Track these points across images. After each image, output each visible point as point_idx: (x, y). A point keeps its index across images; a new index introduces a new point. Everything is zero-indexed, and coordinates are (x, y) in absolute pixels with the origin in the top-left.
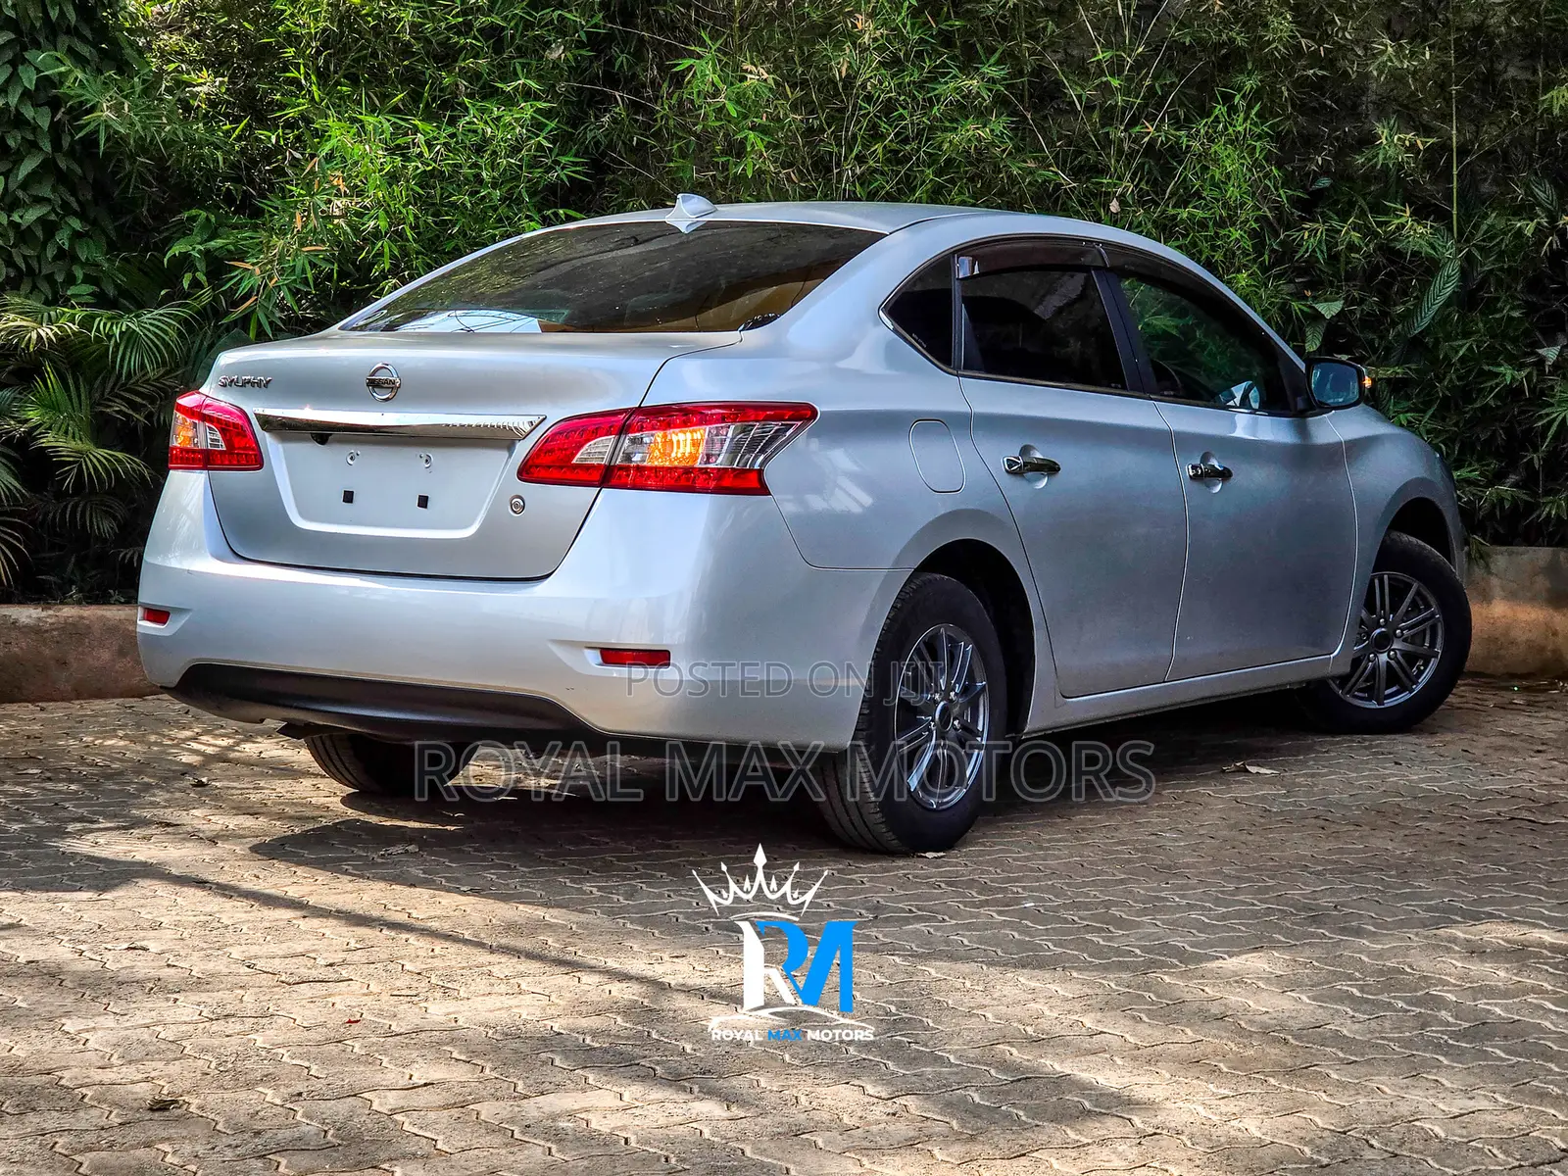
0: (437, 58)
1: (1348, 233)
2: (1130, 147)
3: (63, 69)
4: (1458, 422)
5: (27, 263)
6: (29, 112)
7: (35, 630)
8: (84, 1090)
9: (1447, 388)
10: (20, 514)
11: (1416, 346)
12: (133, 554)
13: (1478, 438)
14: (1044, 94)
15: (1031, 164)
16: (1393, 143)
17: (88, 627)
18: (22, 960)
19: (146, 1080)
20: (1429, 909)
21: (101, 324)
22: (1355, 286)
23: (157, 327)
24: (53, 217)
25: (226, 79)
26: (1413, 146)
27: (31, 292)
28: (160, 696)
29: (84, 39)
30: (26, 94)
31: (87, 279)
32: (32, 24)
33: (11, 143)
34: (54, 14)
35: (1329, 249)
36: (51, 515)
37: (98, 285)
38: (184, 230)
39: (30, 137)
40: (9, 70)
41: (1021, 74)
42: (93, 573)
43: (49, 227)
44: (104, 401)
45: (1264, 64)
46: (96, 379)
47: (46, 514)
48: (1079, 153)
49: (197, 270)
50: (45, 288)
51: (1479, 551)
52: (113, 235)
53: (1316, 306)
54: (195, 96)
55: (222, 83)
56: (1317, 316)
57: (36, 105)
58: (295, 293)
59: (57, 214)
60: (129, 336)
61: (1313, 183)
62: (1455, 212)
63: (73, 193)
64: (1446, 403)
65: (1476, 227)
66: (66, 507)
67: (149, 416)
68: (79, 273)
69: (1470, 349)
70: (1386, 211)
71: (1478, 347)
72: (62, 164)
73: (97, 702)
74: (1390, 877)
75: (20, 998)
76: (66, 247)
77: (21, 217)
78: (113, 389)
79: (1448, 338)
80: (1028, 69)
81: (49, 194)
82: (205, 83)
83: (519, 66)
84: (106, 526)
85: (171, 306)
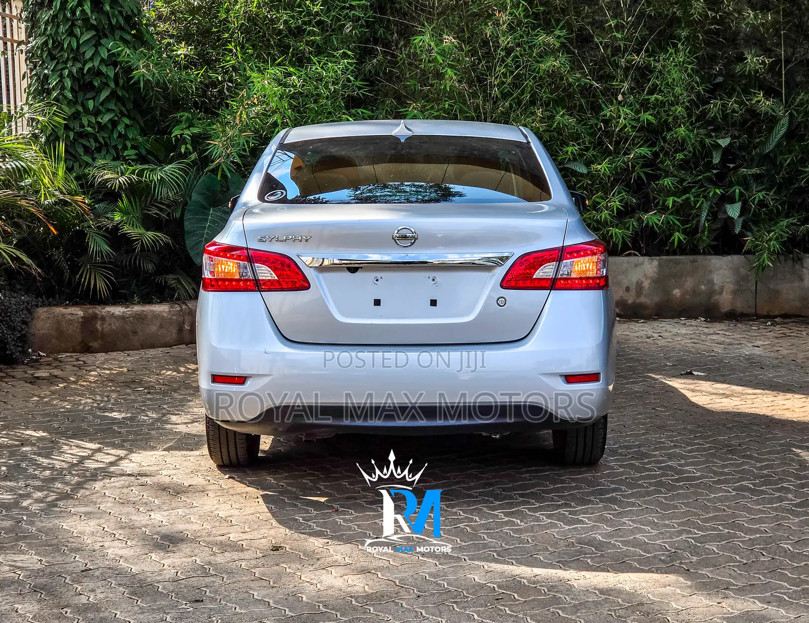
0: (295, 35)
1: (732, 104)
2: (625, 65)
3: (120, 49)
4: (787, 194)
5: (104, 140)
6: (104, 69)
7: (122, 318)
8: (242, 542)
9: (781, 178)
10: (110, 263)
11: (767, 159)
12: (162, 281)
13: (796, 202)
14: (584, 40)
15: (579, 76)
16: (753, 61)
17: (146, 315)
18: (186, 484)
19: (264, 538)
20: (781, 445)
21: (147, 174)
22: (736, 129)
23: (173, 175)
24: (116, 118)
25: (193, 47)
26: (763, 63)
27: (106, 154)
28: (179, 346)
29: (127, 32)
30: (102, 60)
31: (133, 147)
32: (103, 26)
33: (96, 84)
34: (114, 21)
35: (723, 112)
36: (124, 262)
37: (138, 150)
38: (177, 122)
39: (105, 81)
40: (94, 49)
41: (572, 32)
42: (143, 288)
43: (114, 123)
44: (147, 208)
45: (690, 24)
46: (142, 197)
47: (122, 262)
48: (601, 69)
49: (187, 143)
50: (113, 152)
51: (798, 257)
52: (142, 124)
53: (718, 141)
54: (178, 56)
55: (191, 49)
56: (718, 146)
57: (107, 65)
58: (240, 156)
59: (118, 117)
61: (714, 80)
62: (783, 92)
63: (124, 106)
64: (780, 186)
65: (794, 99)
66: (131, 258)
67: (168, 215)
68: (129, 144)
69: (792, 160)
70: (750, 93)
71: (796, 158)
72: (120, 93)
73: (152, 350)
74: (762, 429)
75: (194, 502)
76: (123, 133)
77: (102, 119)
78: (150, 202)
79: (781, 153)
80: (575, 29)
81: (113, 107)
82: (183, 50)
83: (334, 38)
84: (150, 267)
85: (178, 163)
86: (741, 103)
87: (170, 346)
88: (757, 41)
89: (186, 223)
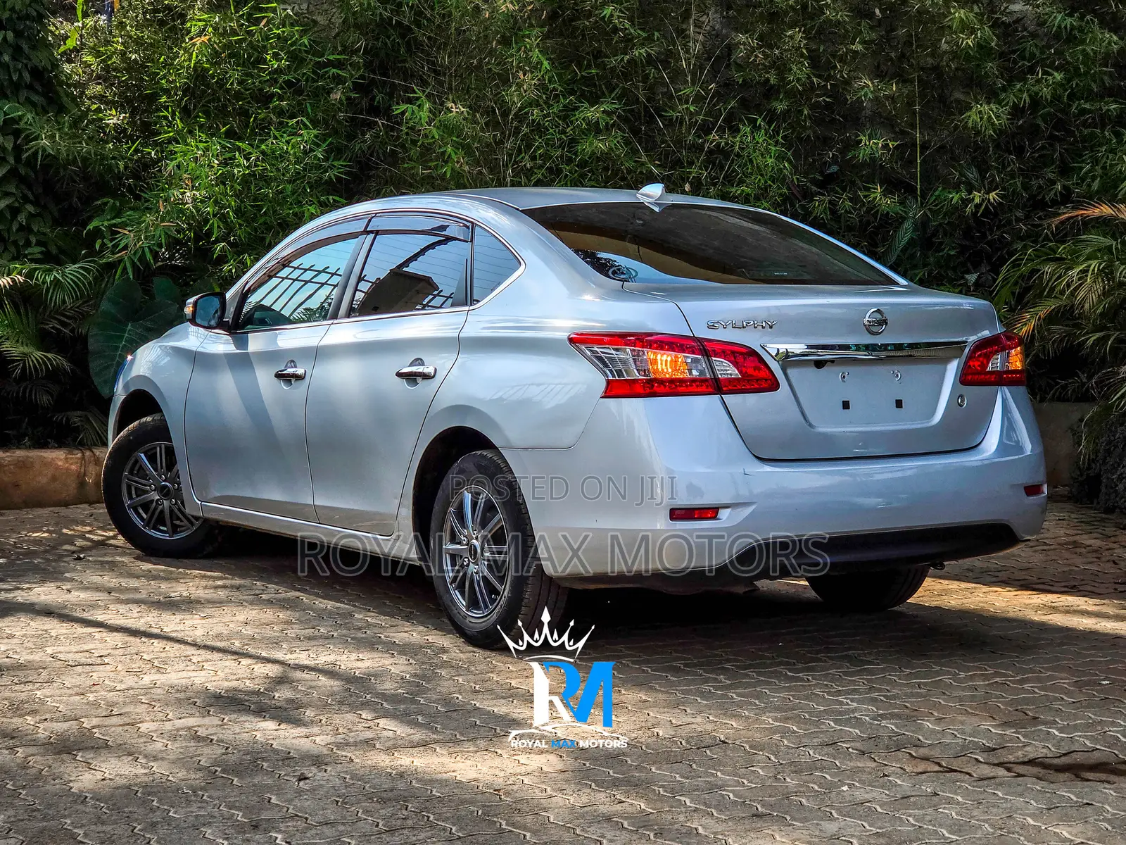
0: (257, 100)
1: (843, 202)
3: (20, 113)
5: (1, 234)
12: (62, 418)
16: (869, 144)
17: (32, 463)
21: (39, 275)
23: (74, 275)
24: (17, 205)
25: (128, 115)
26: (886, 147)
27: (3, 252)
28: (79, 506)
29: (37, 92)
31: (39, 244)
32: (2, 83)
34: (16, 78)
35: (831, 211)
36: (11, 393)
37: (46, 247)
38: (100, 211)
39: (2, 155)
42: (40, 429)
43: (14, 211)
44: (44, 321)
45: (790, 94)
46: (40, 307)
49: (104, 238)
50: (13, 249)
52: (56, 214)
54: (108, 125)
55: (124, 117)
57: (4, 135)
59: (19, 203)
60: (56, 282)
61: (826, 169)
62: (918, 187)
63: (30, 188)
66: (20, 388)
67: (72, 331)
68: (33, 240)
71: (929, 274)
72: (22, 171)
76: (24, 223)
78: (50, 314)
79: (913, 268)
81: (14, 190)
82: (114, 118)
83: (308, 105)
84: (45, 399)
85: (85, 262)
86: (855, 200)
87: (66, 504)
88: (884, 120)
89: (91, 341)
